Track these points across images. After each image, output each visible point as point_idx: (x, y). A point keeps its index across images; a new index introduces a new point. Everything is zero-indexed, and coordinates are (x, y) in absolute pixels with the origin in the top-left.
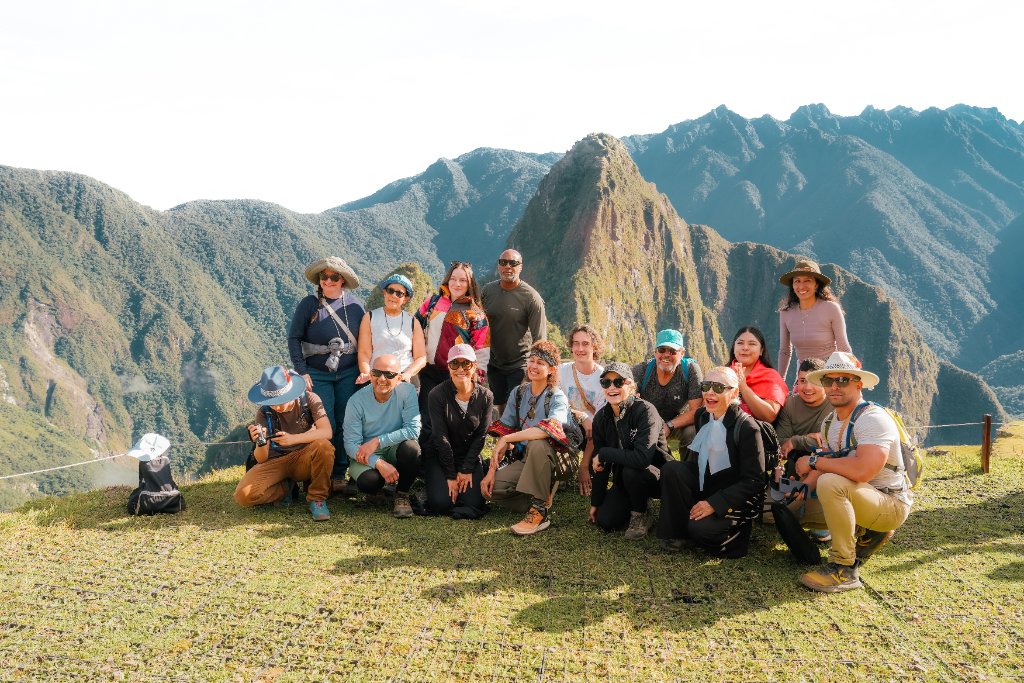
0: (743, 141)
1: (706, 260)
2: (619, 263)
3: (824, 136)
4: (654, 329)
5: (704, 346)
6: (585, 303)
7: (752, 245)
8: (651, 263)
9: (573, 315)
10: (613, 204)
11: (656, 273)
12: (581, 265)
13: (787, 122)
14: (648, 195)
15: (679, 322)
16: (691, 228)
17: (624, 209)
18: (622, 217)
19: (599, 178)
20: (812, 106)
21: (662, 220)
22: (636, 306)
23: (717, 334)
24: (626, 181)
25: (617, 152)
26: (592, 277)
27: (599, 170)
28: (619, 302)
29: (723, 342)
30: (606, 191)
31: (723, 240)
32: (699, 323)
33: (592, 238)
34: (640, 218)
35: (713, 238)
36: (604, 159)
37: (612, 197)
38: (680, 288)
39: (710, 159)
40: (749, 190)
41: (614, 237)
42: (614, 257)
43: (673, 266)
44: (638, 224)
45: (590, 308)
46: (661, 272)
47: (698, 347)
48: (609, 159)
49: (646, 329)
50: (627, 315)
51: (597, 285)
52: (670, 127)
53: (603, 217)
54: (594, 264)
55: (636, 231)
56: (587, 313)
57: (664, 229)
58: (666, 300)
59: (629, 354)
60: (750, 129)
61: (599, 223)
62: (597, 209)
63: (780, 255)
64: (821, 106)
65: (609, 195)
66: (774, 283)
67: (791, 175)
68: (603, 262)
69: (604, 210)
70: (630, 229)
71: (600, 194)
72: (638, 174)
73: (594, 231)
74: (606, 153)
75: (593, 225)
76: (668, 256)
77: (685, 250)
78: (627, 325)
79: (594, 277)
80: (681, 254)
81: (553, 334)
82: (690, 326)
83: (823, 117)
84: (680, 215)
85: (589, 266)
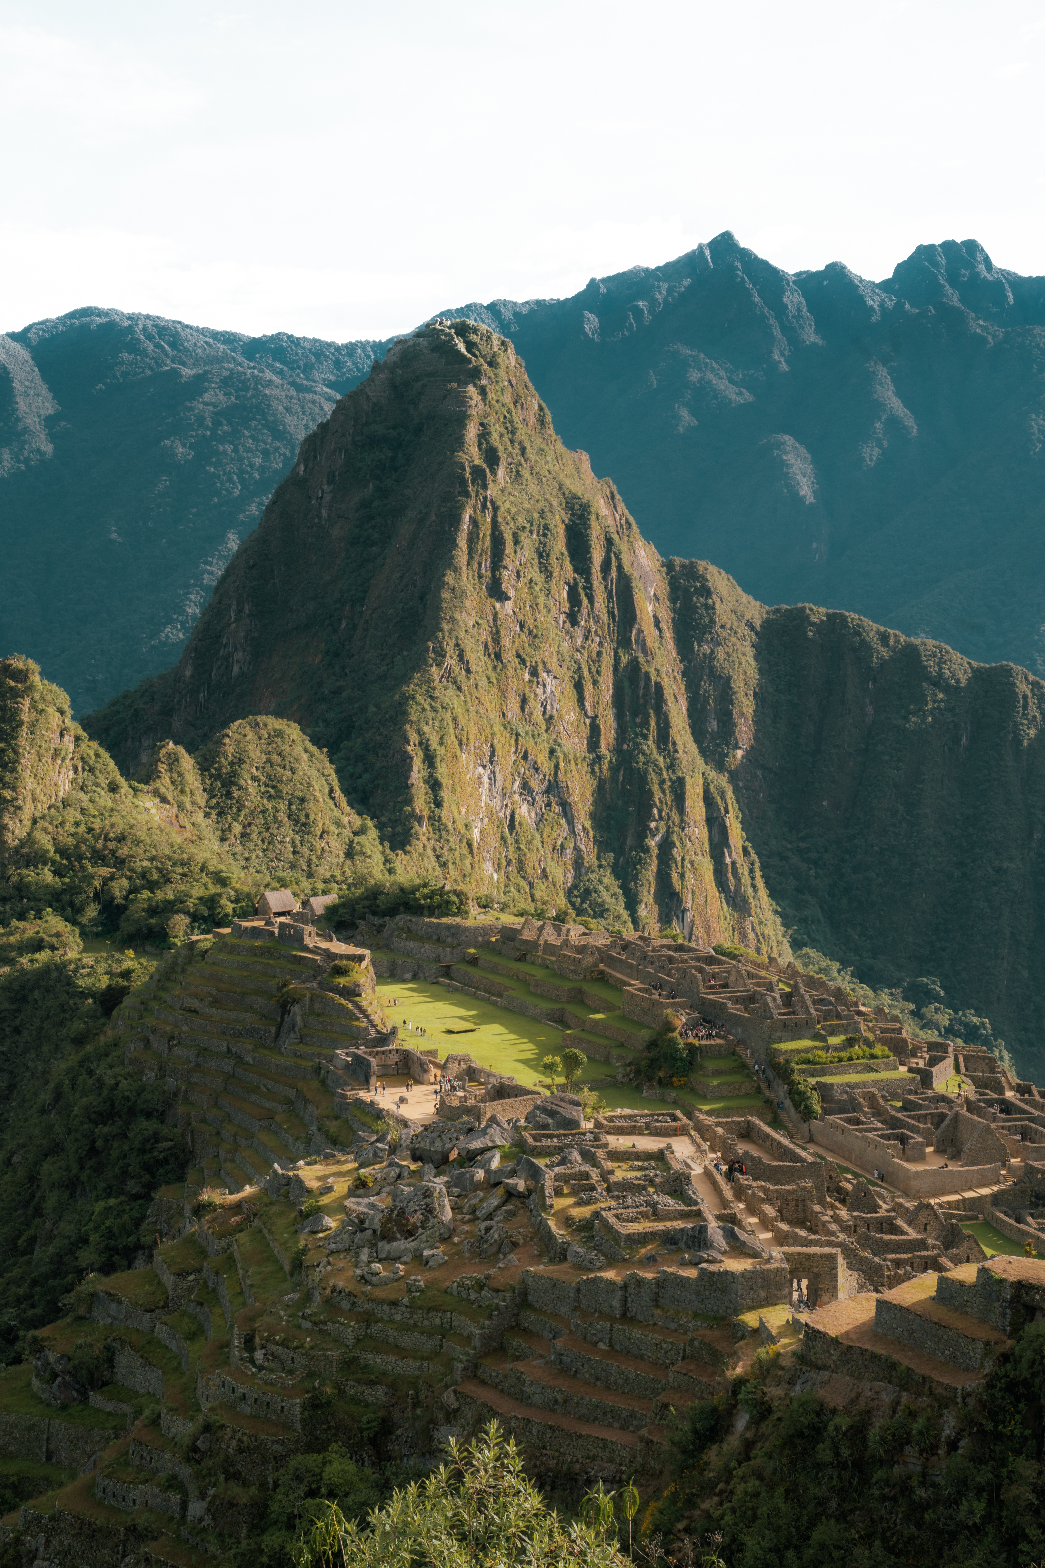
0: (777, 332)
1: (706, 649)
2: (509, 656)
3: (977, 325)
4: (588, 824)
5: (707, 866)
6: (430, 759)
7: (818, 613)
8: (582, 658)
9: (404, 790)
10: (496, 508)
11: (595, 683)
12: (418, 663)
13: (886, 285)
14: (574, 486)
15: (651, 807)
16: (669, 566)
17: (521, 520)
18: (516, 542)
19: (459, 442)
20: (948, 246)
21: (608, 551)
22: (546, 766)
23: (736, 834)
24: (523, 450)
25: (502, 372)
26: (449, 695)
27: (461, 419)
28: (507, 756)
29: (753, 856)
30: (478, 474)
31: (745, 598)
32: (696, 808)
33: (445, 595)
34: (559, 545)
35: (724, 594)
36: (471, 389)
37: (492, 491)
38: (653, 722)
39: (694, 376)
40: (790, 458)
41: (496, 592)
42: (497, 640)
43: (634, 665)
44: (553, 560)
45: (442, 771)
46: (607, 681)
47: (694, 870)
48: (483, 392)
49: (571, 822)
50: (525, 786)
51: (459, 711)
52: (593, 284)
53: (472, 540)
54: (451, 661)
55: (549, 576)
56: (435, 785)
57: (614, 574)
58: (617, 750)
59: (531, 885)
60: (792, 299)
61: (461, 555)
62: (455, 520)
63: (884, 638)
64: (972, 246)
65: (485, 487)
66: (870, 709)
67: (894, 422)
68: (471, 656)
69: (474, 522)
70: (534, 573)
71: (463, 482)
72: (551, 431)
73: (450, 578)
74: (475, 374)
75: (449, 562)
76: (624, 642)
77: (657, 623)
78: (524, 812)
79: (451, 692)
80: (650, 634)
81: (362, 839)
82: (676, 817)
83: (975, 275)
84: (648, 536)
85: (439, 665)
